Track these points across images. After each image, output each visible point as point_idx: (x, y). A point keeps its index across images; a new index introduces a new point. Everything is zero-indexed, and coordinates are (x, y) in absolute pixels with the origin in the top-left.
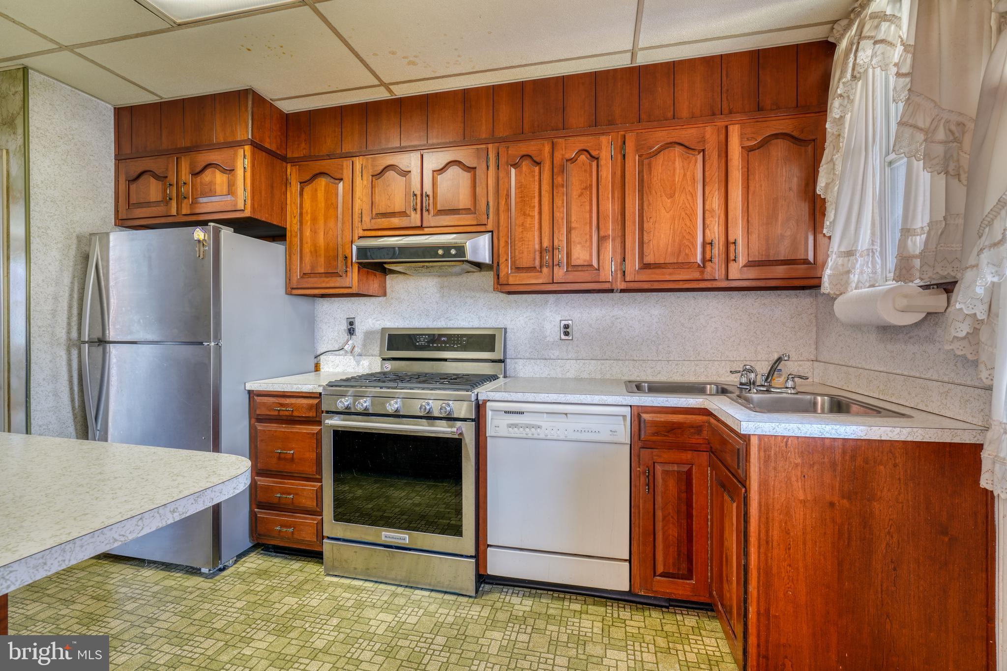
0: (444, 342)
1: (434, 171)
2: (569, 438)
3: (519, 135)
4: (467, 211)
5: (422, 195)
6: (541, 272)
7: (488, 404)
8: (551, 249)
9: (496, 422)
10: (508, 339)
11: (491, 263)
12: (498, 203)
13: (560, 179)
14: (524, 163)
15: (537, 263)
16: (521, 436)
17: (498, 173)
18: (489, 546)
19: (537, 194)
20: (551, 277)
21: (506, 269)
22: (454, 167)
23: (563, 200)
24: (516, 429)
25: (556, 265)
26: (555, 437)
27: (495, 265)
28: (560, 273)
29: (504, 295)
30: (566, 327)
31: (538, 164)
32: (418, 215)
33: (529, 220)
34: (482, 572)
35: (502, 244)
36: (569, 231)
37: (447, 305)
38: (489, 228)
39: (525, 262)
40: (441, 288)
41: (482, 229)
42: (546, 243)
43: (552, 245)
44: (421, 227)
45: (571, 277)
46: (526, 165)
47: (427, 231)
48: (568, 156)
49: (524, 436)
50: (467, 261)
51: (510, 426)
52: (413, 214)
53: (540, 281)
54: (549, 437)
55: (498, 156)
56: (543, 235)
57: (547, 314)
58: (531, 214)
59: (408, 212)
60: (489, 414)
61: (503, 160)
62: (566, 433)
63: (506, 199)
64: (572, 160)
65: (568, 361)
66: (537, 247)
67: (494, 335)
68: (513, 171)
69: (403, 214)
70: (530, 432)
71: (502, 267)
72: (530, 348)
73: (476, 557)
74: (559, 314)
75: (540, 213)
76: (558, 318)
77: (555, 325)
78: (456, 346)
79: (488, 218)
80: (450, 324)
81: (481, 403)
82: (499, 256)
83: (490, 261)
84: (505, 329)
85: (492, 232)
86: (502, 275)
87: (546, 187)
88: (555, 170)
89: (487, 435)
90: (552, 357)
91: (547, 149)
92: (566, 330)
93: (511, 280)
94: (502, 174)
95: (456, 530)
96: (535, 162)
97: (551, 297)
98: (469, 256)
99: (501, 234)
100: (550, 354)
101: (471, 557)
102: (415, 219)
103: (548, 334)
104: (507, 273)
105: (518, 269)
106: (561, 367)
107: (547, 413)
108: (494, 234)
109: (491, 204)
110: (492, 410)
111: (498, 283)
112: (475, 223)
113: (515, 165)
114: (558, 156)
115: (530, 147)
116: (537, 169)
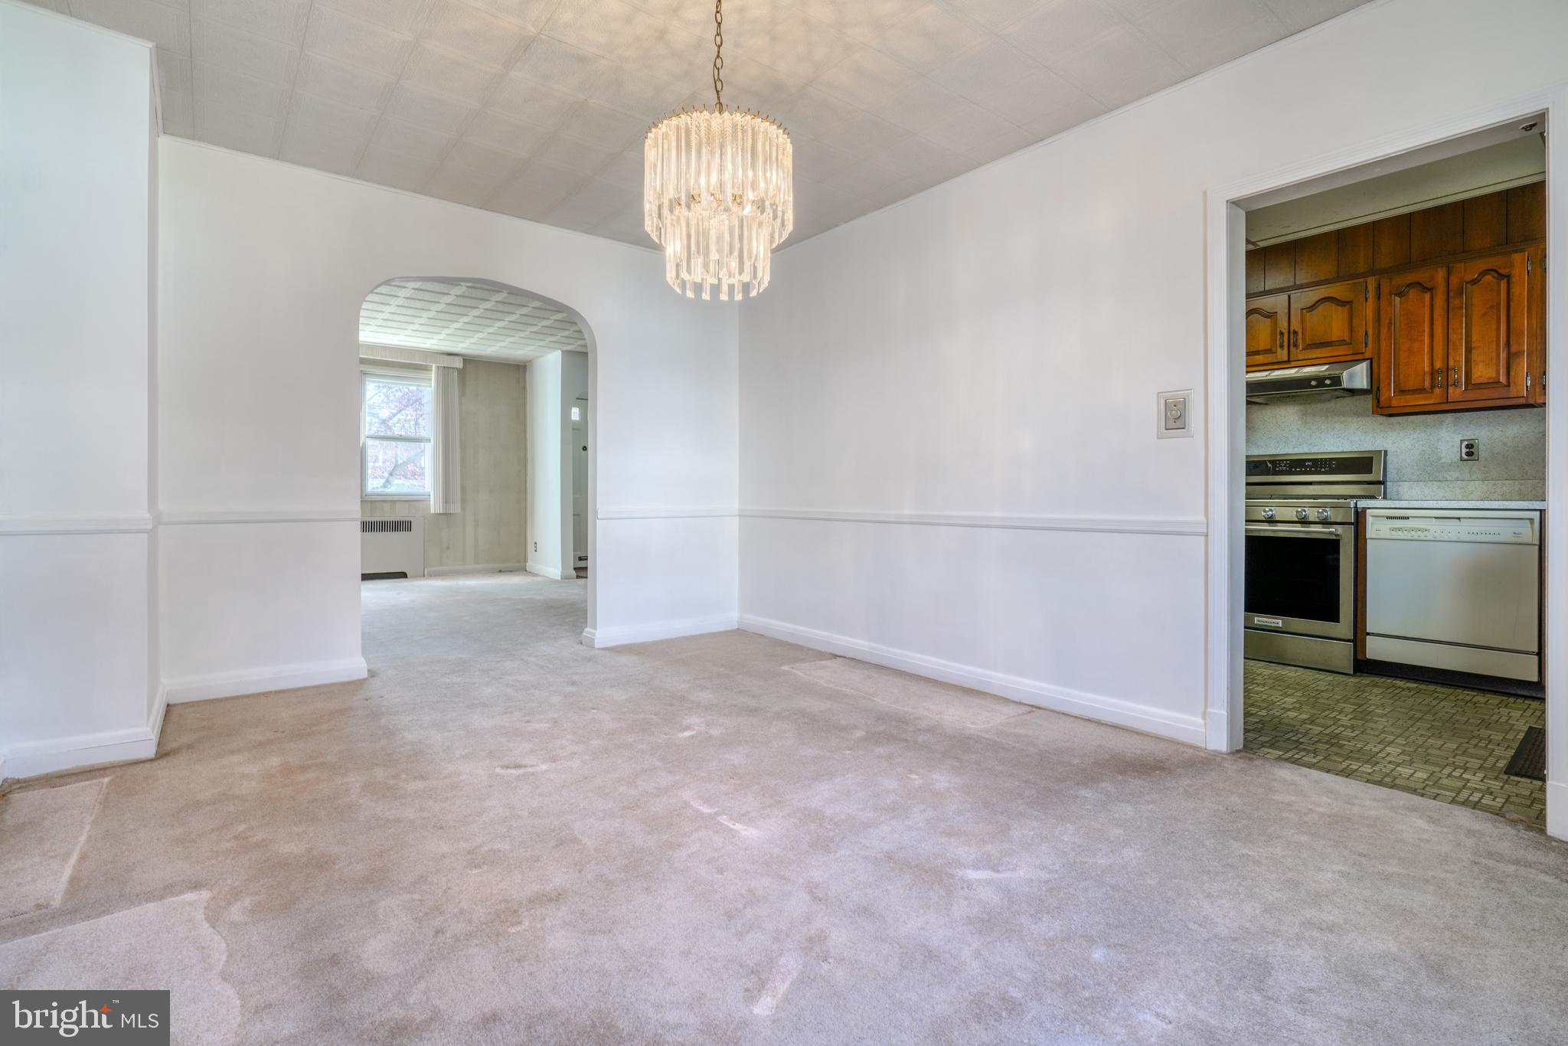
0: (1309, 466)
1: (1302, 309)
2: (1462, 539)
3: (1406, 264)
4: (1342, 342)
5: (1289, 332)
6: (1432, 392)
7: (1368, 510)
8: (1445, 371)
9: (1376, 527)
10: (1388, 463)
11: (1369, 388)
12: (1379, 331)
13: (1457, 302)
14: (1411, 292)
15: (1427, 384)
16: (1406, 538)
17: (1380, 304)
18: (1368, 634)
19: (1427, 320)
20: (1445, 396)
21: (1389, 392)
22: (1327, 303)
23: (1462, 322)
24: (1400, 532)
25: (1451, 385)
26: (1446, 539)
27: (1375, 389)
28: (1454, 393)
29: (1384, 418)
30: (1468, 446)
31: (1430, 290)
32: (1285, 351)
33: (1417, 345)
34: (1360, 657)
35: (1383, 369)
36: (1469, 351)
37: (1311, 432)
38: (1367, 355)
39: (1412, 383)
40: (1303, 415)
41: (1359, 357)
42: (1438, 365)
43: (1446, 365)
44: (1289, 361)
45: (1471, 395)
46: (1413, 294)
47: (1293, 364)
48: (1468, 278)
49: (1409, 538)
50: (1344, 389)
51: (1392, 530)
52: (1279, 350)
53: (1432, 402)
54: (1438, 539)
55: (1379, 287)
56: (1434, 357)
57: (1443, 435)
58: (1419, 338)
59: (1274, 349)
60: (1369, 520)
61: (1385, 290)
62: (1458, 534)
63: (1389, 328)
64: (1474, 282)
65: (1472, 483)
66: (1427, 369)
67: (1372, 458)
68: (1398, 299)
69: (1269, 351)
70: (1415, 535)
71: (1383, 391)
72: (1418, 470)
73: (1354, 641)
74: (1459, 433)
75: (1432, 336)
76: (1458, 438)
77: (1453, 446)
78: (1323, 470)
79: (1366, 346)
80: (1314, 450)
81: (1360, 510)
82: (1379, 381)
83: (1368, 386)
84: (1386, 452)
85: (1371, 359)
86: (1382, 398)
87: (1439, 311)
88: (1451, 294)
89: (1367, 537)
90: (1449, 478)
91: (1441, 274)
92: (1471, 450)
93: (1394, 403)
94: (1384, 303)
95: (1334, 617)
96: (1425, 288)
97: (1449, 417)
98: (1345, 385)
99: (1382, 361)
100: (1446, 476)
101: (1349, 641)
102: (1282, 354)
103: (1443, 455)
104: (1390, 396)
105: (1401, 392)
106: (1461, 488)
107: (1436, 518)
108: (1373, 360)
109: (1370, 333)
110: (1372, 516)
111: (1378, 407)
112: (1351, 352)
113: (1400, 294)
114: (1455, 281)
115: (1421, 276)
116: (1427, 296)
